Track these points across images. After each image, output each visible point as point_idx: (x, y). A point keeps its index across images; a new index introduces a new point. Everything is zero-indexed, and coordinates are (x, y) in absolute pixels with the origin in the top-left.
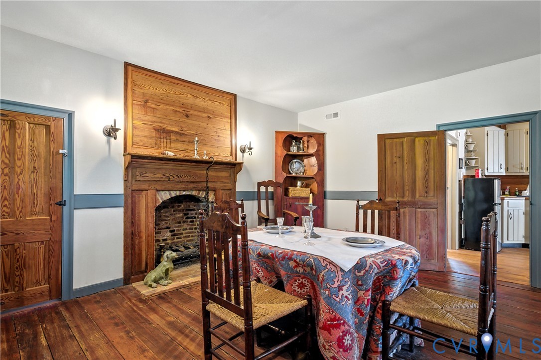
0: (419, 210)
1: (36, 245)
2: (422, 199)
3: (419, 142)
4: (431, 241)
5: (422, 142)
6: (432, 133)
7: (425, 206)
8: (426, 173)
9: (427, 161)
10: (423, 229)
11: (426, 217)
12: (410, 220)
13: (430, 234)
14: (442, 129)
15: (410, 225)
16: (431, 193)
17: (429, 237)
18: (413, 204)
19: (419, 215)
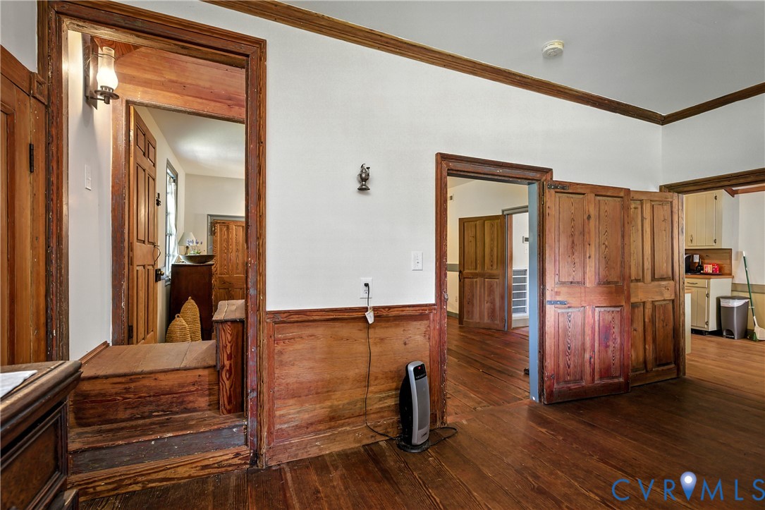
0: (486, 280)
1: (238, 290)
2: (490, 271)
3: (487, 224)
4: (494, 305)
5: (489, 224)
6: (496, 217)
7: (491, 277)
8: (492, 250)
9: (492, 240)
10: (489, 295)
11: (491, 286)
12: (480, 288)
13: (494, 299)
14: (505, 213)
15: (480, 292)
16: (495, 267)
17: (493, 302)
18: (483, 275)
19: (486, 284)
